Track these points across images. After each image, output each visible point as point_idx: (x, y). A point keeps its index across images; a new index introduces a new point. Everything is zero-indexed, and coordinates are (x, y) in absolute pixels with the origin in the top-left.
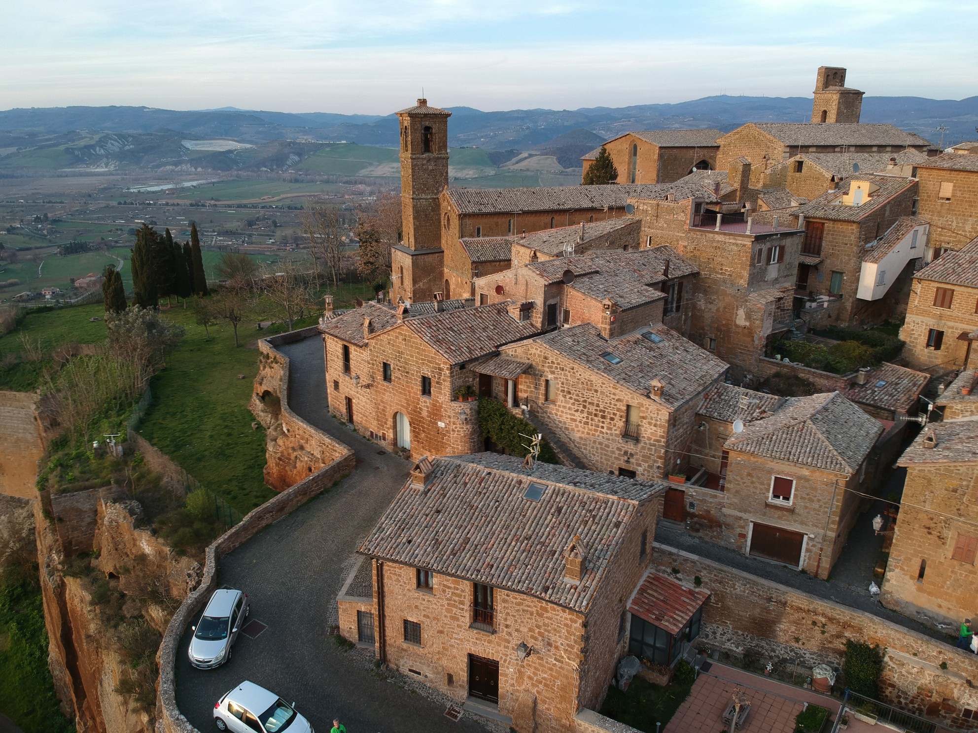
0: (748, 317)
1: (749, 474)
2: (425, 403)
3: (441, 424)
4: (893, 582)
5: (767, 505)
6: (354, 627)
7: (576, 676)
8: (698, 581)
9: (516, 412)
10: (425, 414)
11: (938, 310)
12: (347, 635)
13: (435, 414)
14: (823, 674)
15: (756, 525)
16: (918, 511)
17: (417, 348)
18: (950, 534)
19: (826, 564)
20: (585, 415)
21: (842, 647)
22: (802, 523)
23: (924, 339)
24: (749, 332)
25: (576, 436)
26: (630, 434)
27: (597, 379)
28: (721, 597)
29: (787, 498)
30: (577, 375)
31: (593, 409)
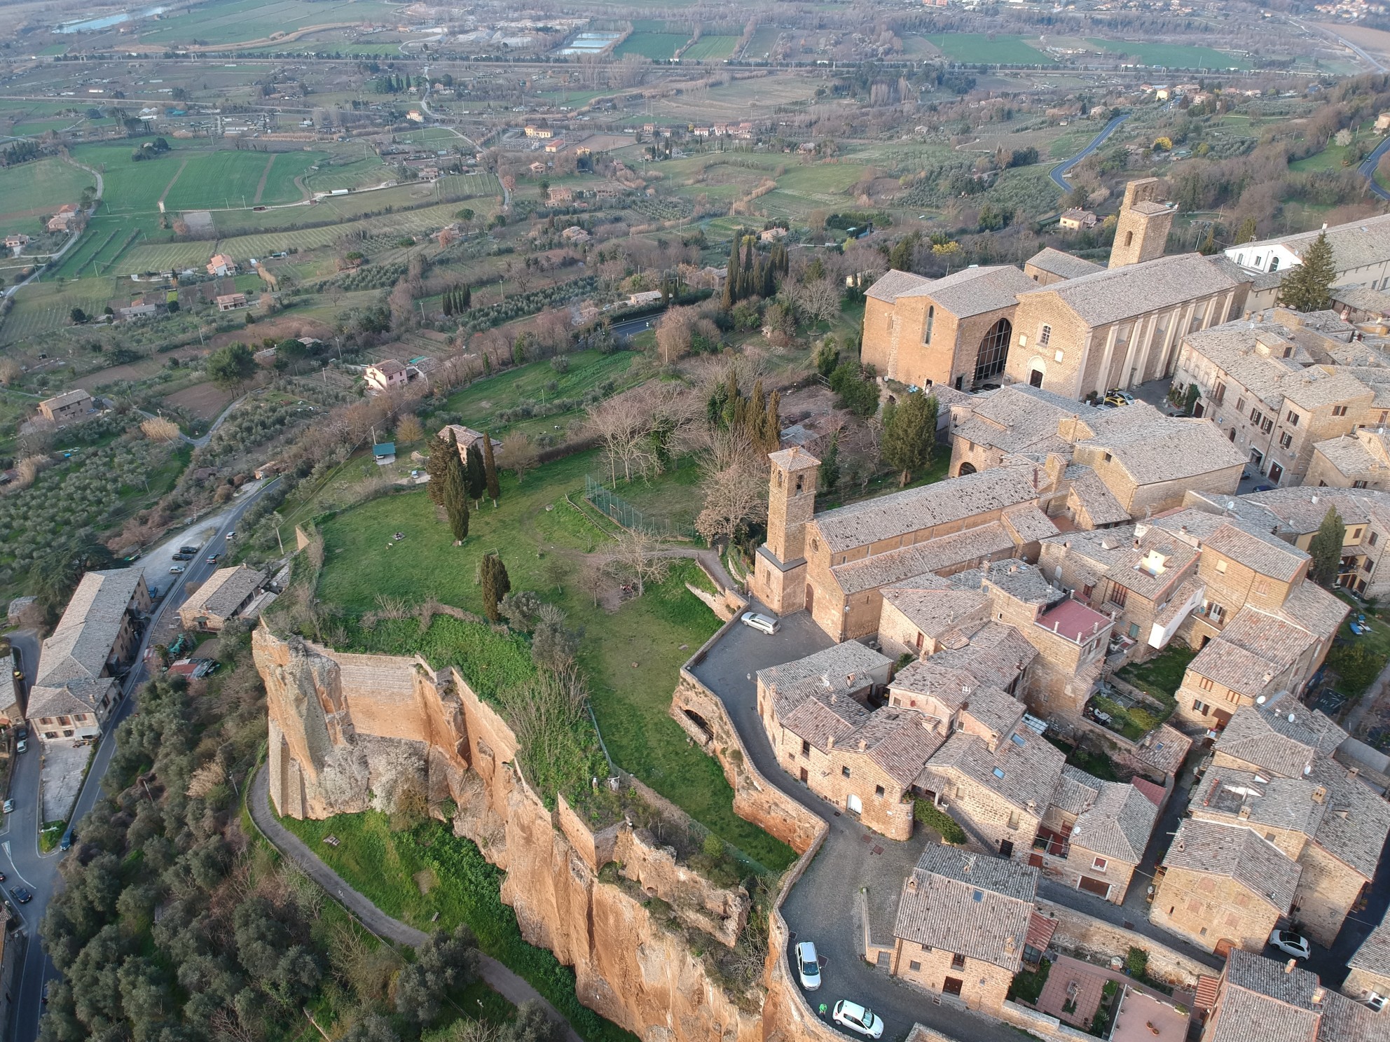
0: (1074, 691)
1: (1082, 855)
2: (877, 799)
3: (888, 812)
4: (1155, 911)
5: (1091, 869)
6: (876, 957)
7: (1006, 991)
8: (1052, 915)
9: (941, 809)
10: (876, 803)
11: (1202, 691)
12: (870, 960)
13: (885, 806)
14: (1117, 963)
15: (1083, 877)
16: (1172, 886)
17: (874, 770)
18: (1187, 899)
19: (1121, 899)
20: (983, 810)
21: (1128, 950)
22: (1109, 879)
23: (1191, 704)
24: (1074, 701)
28: (1065, 923)
29: (1102, 868)
30: (980, 790)
31: (988, 808)
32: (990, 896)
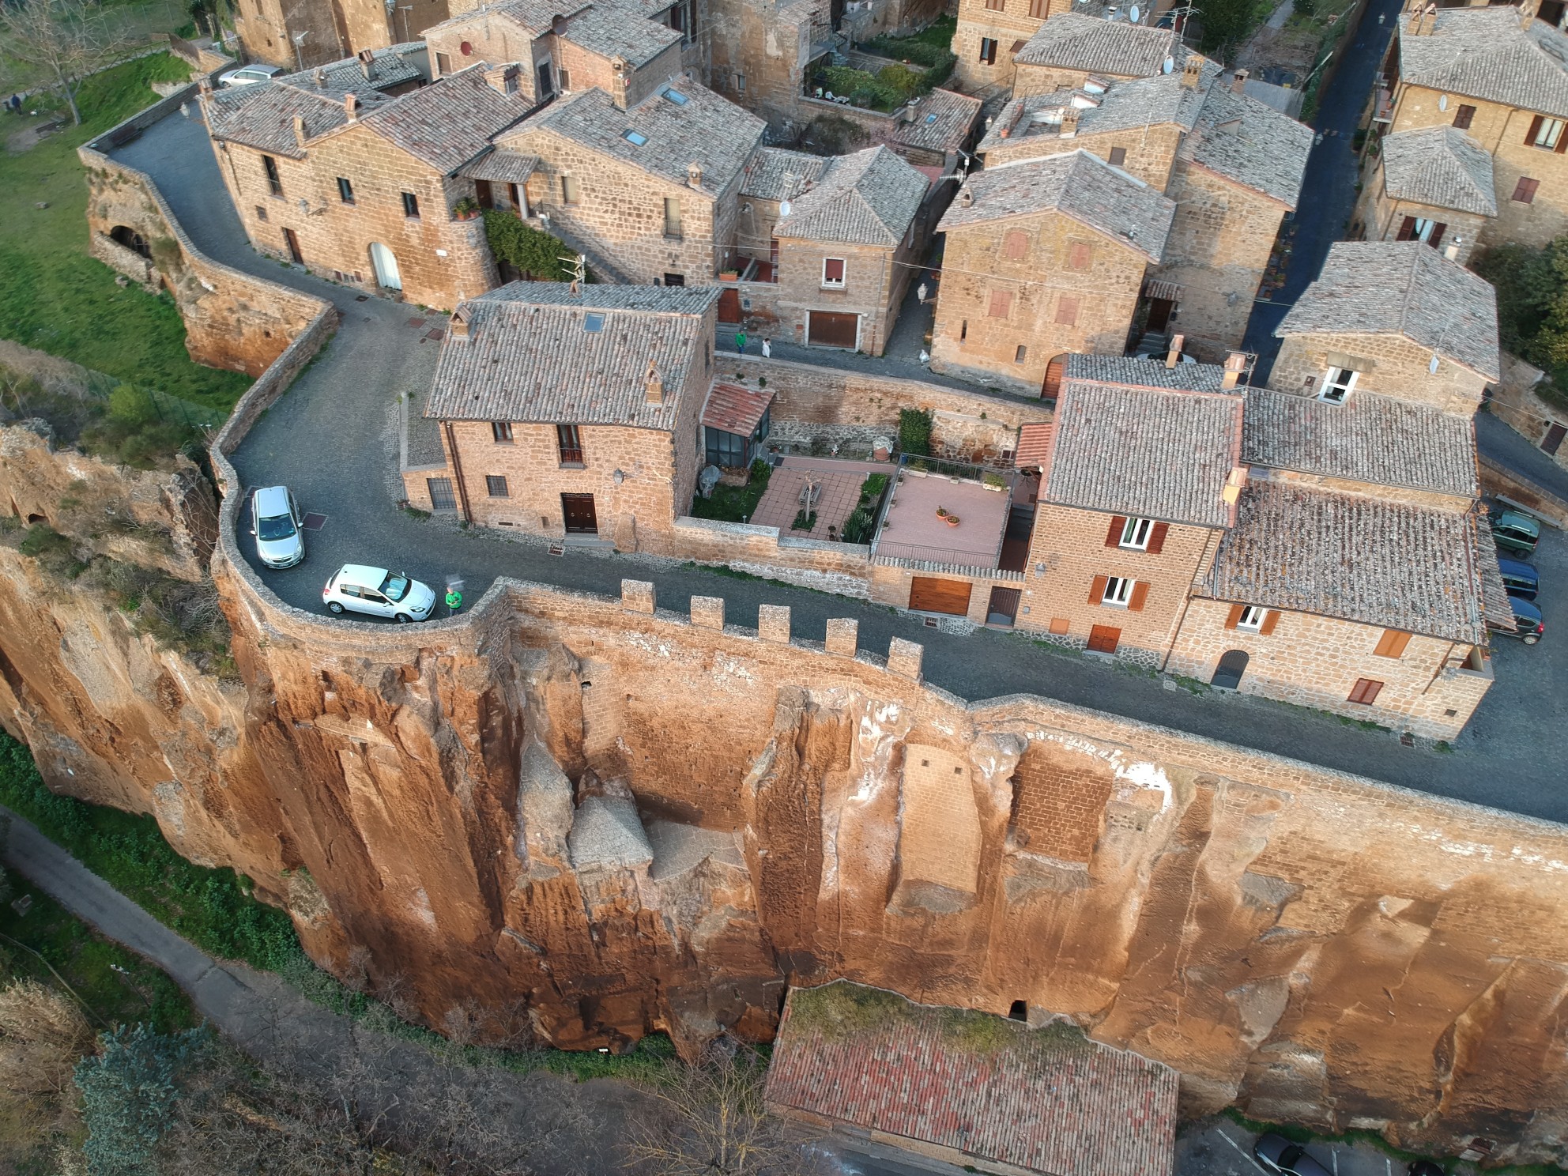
0: (781, 44)
1: (801, 261)
2: (411, 226)
3: (441, 253)
4: (940, 347)
5: (821, 291)
6: (426, 496)
7: (670, 489)
8: (763, 382)
9: (534, 223)
10: (415, 241)
11: (991, 14)
12: (419, 506)
13: (430, 241)
14: (883, 445)
15: (812, 313)
16: (957, 274)
17: (387, 156)
18: (986, 292)
19: (880, 341)
20: (617, 216)
21: (898, 417)
22: (855, 303)
23: (977, 51)
24: (784, 64)
25: (609, 242)
26: (671, 233)
27: (626, 170)
28: (785, 393)
29: (839, 280)
30: (601, 167)
31: (625, 207)
32: (617, 319)
